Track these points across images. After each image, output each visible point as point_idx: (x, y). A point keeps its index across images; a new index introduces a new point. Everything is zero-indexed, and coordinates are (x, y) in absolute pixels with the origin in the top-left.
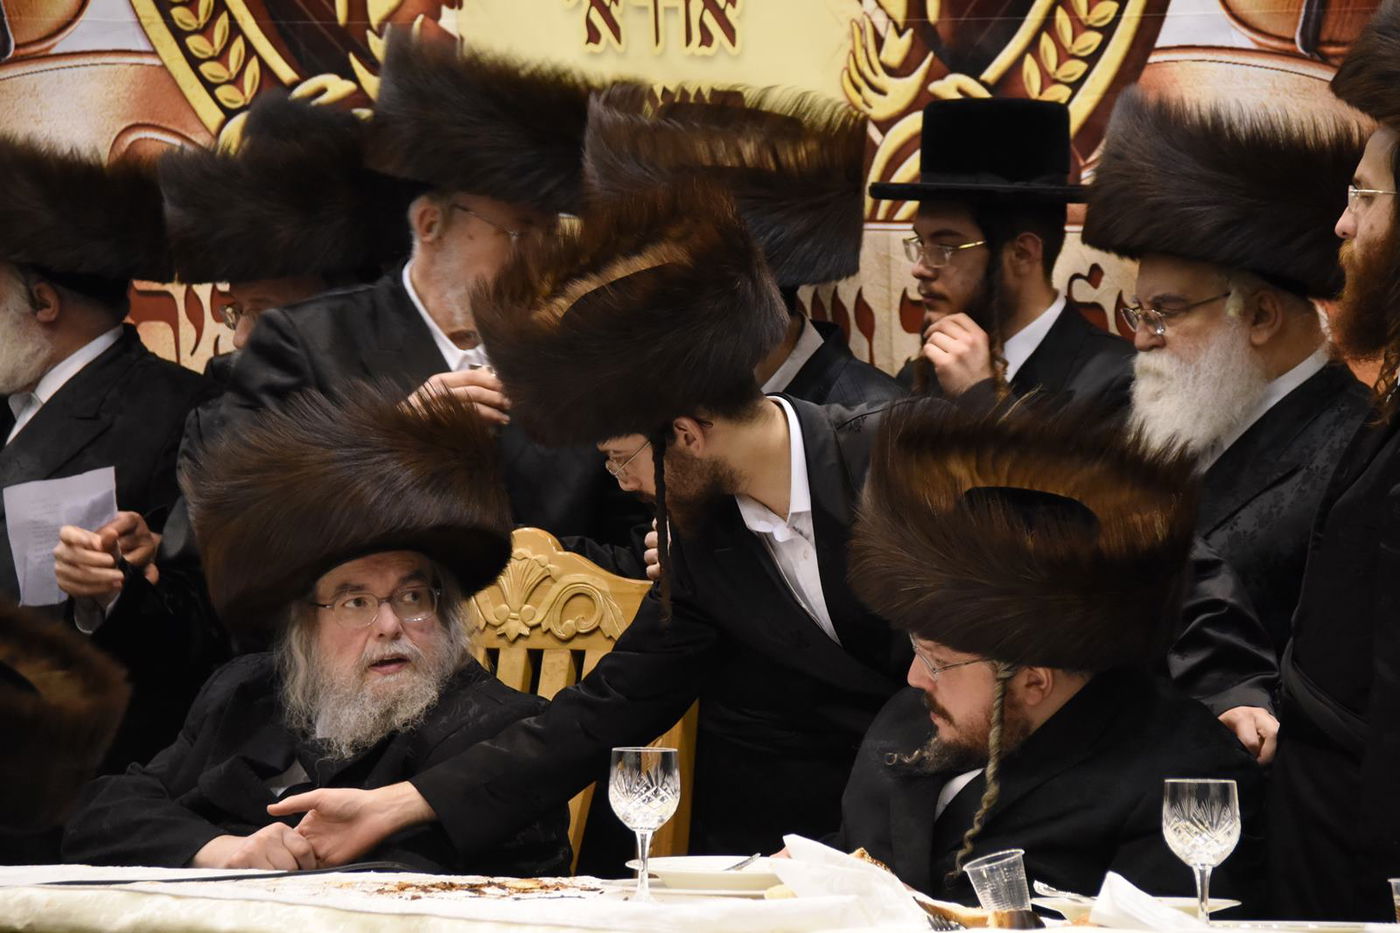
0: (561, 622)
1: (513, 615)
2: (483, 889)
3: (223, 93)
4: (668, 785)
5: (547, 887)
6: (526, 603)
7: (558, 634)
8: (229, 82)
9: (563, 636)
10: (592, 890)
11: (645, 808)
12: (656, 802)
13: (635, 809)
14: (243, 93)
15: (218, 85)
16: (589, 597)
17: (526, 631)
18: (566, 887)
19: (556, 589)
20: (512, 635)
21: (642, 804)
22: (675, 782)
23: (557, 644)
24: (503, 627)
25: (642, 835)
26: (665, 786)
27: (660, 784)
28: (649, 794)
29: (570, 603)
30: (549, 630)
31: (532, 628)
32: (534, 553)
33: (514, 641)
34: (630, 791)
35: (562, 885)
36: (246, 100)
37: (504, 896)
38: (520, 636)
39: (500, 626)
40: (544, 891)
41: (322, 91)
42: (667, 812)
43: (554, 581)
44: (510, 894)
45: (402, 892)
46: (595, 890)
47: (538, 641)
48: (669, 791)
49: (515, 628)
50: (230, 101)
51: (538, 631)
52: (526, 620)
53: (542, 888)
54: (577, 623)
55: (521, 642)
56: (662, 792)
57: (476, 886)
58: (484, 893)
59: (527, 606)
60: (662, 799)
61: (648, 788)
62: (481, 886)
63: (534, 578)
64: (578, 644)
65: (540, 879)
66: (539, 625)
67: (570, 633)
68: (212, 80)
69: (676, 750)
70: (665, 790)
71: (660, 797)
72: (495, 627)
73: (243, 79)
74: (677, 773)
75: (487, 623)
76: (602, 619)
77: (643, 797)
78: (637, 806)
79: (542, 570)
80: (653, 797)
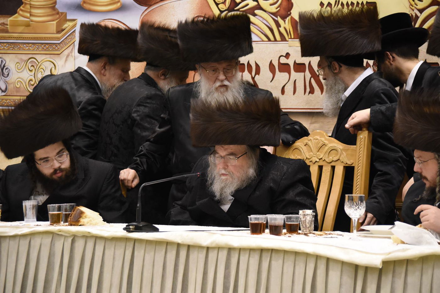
0: (328, 157)
1: (314, 155)
2: (308, 235)
3: (220, 6)
4: (362, 205)
5: (327, 234)
6: (318, 152)
7: (327, 161)
8: (222, 3)
9: (329, 162)
10: (339, 235)
11: (355, 212)
12: (358, 210)
13: (352, 212)
14: (226, 6)
15: (219, 4)
16: (336, 150)
17: (318, 160)
18: (332, 234)
19: (327, 148)
20: (314, 162)
21: (354, 211)
22: (364, 204)
23: (326, 164)
24: (311, 159)
25: (354, 220)
26: (361, 206)
27: (359, 205)
28: (356, 208)
29: (331, 152)
30: (325, 160)
31: (320, 159)
32: (320, 138)
33: (314, 163)
34: (350, 207)
35: (331, 234)
36: (226, 8)
37: (314, 237)
38: (316, 161)
39: (310, 159)
40: (326, 235)
41: (247, 5)
42: (362, 213)
43: (326, 146)
44: (316, 236)
45: (285, 235)
46: (341, 235)
47: (321, 163)
48: (362, 207)
49: (314, 159)
50: (222, 8)
51: (321, 160)
52: (318, 157)
53: (325, 234)
54: (333, 158)
55: (316, 163)
56: (360, 207)
57: (306, 234)
58: (309, 236)
59: (318, 153)
60: (360, 209)
61: (356, 206)
62: (308, 234)
63: (320, 145)
64: (333, 164)
65: (325, 232)
66: (322, 158)
67: (331, 161)
68: (218, 2)
69: (364, 195)
70: (361, 207)
71: (359, 209)
72: (309, 159)
73: (226, 2)
74: (364, 202)
75: (307, 158)
76: (340, 157)
77: (355, 209)
78: (353, 211)
79: (322, 142)
80: (357, 209)
